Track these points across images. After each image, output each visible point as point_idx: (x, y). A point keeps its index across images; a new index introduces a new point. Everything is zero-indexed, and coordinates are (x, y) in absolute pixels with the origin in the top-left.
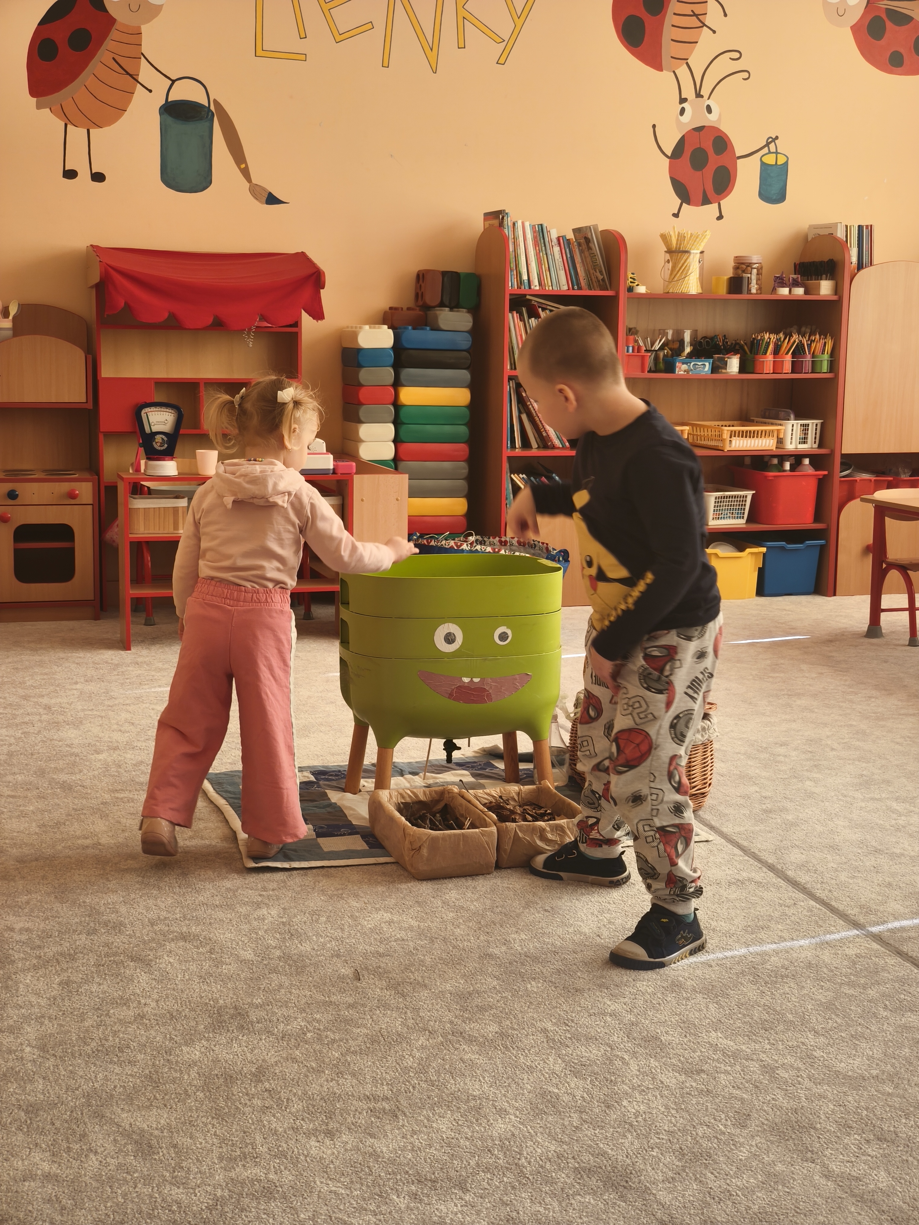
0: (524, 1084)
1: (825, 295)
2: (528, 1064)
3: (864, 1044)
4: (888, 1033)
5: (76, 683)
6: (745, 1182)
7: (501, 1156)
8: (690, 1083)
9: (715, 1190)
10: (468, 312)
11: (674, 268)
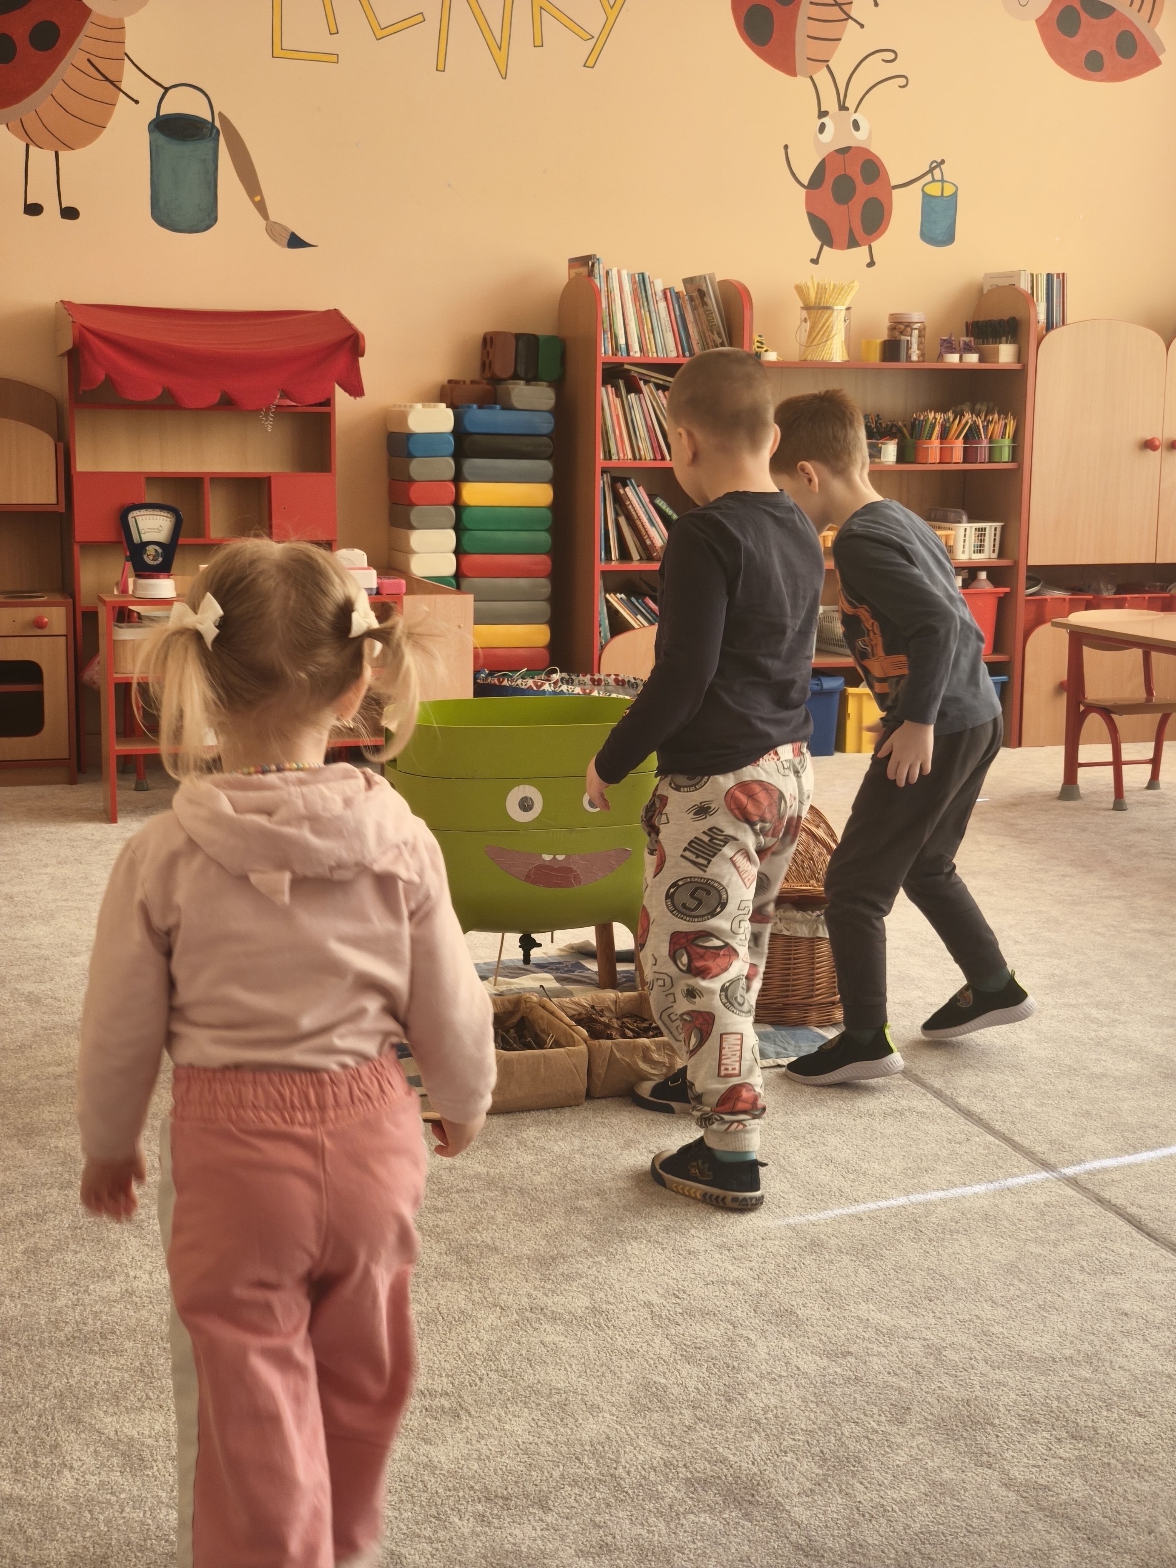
0: (622, 1373)
1: (1005, 364)
2: (627, 1347)
3: (1055, 1317)
4: (1086, 1302)
5: (46, 866)
6: (903, 1494)
7: (592, 1464)
8: (834, 1368)
9: (866, 1504)
10: (549, 386)
11: (812, 328)
